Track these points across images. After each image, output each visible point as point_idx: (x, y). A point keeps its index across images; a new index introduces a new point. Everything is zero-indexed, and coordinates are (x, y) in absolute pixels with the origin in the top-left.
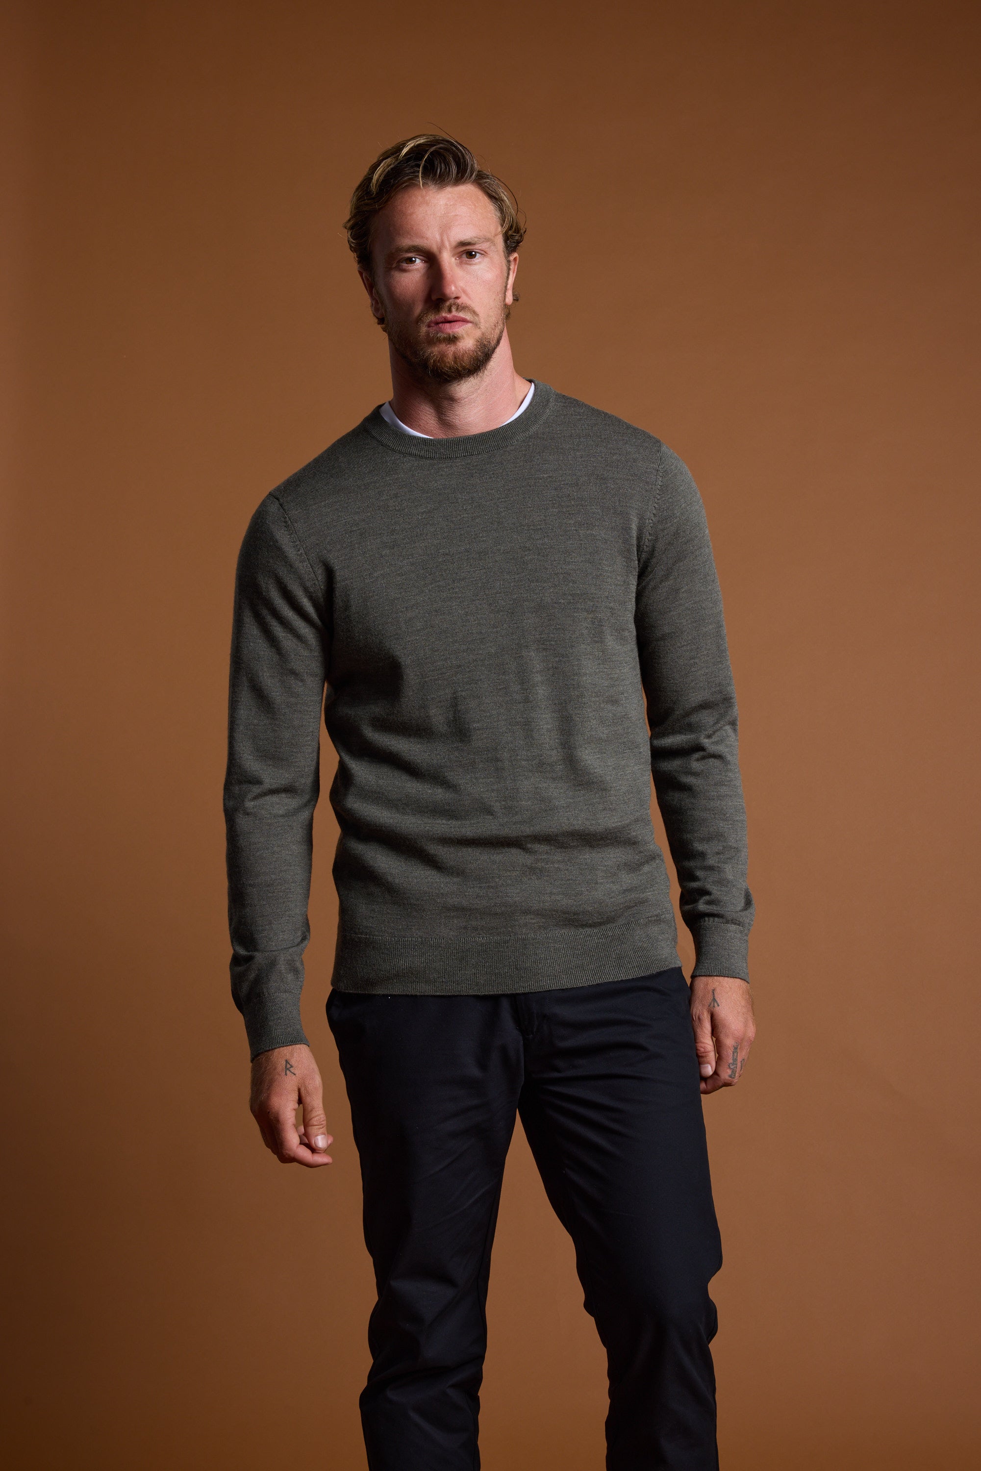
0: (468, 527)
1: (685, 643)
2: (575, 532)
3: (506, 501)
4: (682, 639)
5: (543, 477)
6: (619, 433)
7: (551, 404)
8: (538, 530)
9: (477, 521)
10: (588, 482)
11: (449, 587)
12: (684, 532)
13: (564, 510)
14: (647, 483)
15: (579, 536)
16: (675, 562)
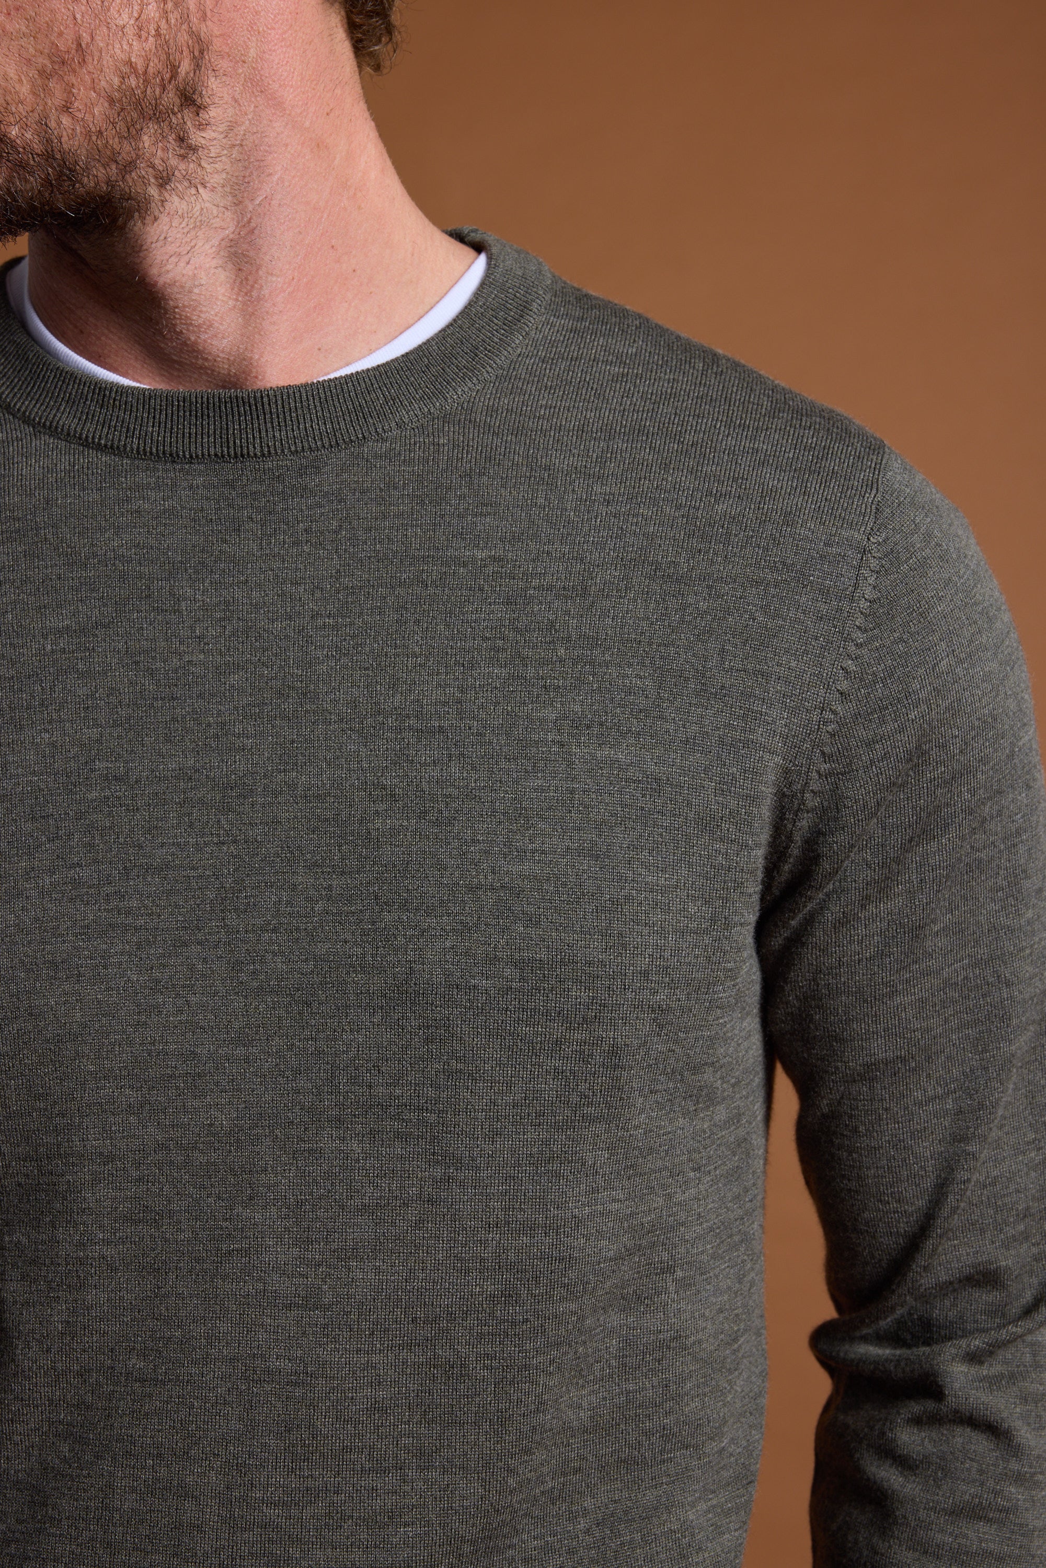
0: (200, 696)
1: (940, 1091)
2: (555, 749)
3: (335, 627)
4: (928, 1076)
5: (474, 559)
6: (743, 427)
7: (534, 320)
8: (431, 732)
9: (234, 679)
10: (622, 585)
11: (109, 889)
12: (944, 746)
13: (530, 672)
14: (825, 592)
15: (570, 764)
16: (910, 841)
